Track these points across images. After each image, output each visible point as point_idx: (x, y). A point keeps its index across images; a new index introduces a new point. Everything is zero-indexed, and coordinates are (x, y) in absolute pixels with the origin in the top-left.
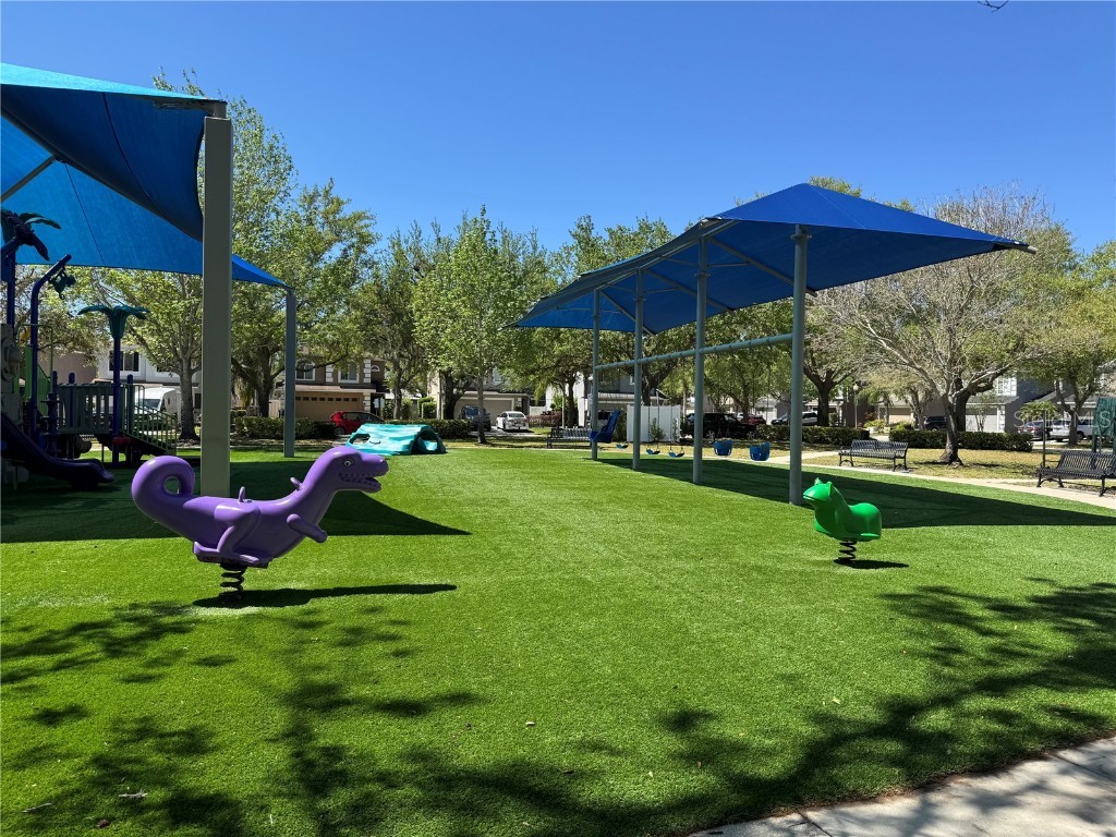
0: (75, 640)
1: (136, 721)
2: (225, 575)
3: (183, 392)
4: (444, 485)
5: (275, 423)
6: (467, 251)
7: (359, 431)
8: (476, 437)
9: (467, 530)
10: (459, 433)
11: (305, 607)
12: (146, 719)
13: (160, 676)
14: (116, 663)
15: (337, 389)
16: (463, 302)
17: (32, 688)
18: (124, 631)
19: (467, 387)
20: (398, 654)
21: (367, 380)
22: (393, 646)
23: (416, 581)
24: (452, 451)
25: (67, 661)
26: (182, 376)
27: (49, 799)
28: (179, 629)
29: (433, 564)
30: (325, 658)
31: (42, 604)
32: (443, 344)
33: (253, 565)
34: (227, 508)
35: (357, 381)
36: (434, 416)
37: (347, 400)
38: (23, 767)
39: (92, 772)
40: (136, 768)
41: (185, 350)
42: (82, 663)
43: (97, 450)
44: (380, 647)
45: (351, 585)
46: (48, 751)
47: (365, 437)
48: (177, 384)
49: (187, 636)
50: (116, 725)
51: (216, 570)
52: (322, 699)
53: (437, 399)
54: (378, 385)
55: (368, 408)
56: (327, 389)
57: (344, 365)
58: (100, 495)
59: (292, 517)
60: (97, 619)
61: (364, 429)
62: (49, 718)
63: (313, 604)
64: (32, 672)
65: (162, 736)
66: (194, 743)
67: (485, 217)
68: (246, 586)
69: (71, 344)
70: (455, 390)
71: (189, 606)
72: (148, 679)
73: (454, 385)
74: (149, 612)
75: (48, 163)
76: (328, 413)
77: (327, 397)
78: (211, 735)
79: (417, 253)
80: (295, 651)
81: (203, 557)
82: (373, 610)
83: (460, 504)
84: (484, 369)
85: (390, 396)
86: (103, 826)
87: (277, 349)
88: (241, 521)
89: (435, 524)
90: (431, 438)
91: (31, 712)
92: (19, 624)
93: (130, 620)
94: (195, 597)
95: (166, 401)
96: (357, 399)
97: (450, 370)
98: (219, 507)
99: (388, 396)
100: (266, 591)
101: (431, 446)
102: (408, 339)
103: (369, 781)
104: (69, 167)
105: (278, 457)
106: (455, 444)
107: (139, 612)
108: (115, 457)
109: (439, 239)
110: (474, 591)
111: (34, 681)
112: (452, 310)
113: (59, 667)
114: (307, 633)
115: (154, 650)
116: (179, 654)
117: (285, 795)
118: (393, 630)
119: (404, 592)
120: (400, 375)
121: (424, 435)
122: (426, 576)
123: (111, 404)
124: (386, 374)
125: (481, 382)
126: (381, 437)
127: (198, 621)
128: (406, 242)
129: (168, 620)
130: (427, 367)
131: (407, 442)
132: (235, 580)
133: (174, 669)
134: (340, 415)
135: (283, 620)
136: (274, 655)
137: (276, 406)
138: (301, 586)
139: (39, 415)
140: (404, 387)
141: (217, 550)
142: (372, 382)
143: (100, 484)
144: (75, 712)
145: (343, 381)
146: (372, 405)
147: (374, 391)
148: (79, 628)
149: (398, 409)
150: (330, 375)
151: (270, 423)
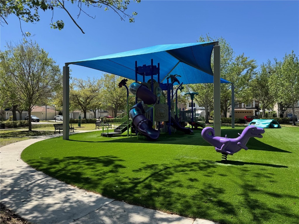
0: (193, 165)
1: (208, 184)
2: (223, 156)
3: (206, 112)
4: (281, 138)
5: (229, 119)
6: (287, 65)
7: (252, 121)
8: (292, 123)
9: (290, 151)
10: (286, 122)
11: (243, 166)
12: (210, 184)
13: (211, 176)
14: (202, 172)
15: (245, 109)
16: (286, 81)
17: (187, 174)
18: (202, 165)
19: (288, 107)
20: (271, 181)
21: (254, 106)
22: (269, 179)
23: (274, 164)
24: (283, 127)
25: (192, 169)
26: (205, 108)
27: (194, 195)
28: (213, 167)
29: (280, 160)
30: (250, 179)
31: (185, 157)
32: (279, 94)
33: (229, 154)
34: (223, 139)
35: (251, 107)
36: (276, 116)
37: (248, 112)
38: (188, 188)
39: (201, 192)
40: (210, 193)
41: (206, 101)
42: (195, 170)
43: (188, 125)
44: (265, 179)
45: (255, 162)
46: (192, 186)
47: (254, 123)
48: (204, 110)
49: (216, 168)
50: (204, 184)
51: (220, 154)
52: (250, 188)
53: (277, 111)
54: (257, 108)
55: (254, 115)
56: (242, 109)
57: (247, 103)
58: (191, 136)
59: (239, 143)
60: (196, 162)
61: (254, 121)
62: (191, 180)
63: (245, 165)
64: (186, 171)
65: (214, 188)
66: (221, 191)
67: (294, 53)
68: (228, 159)
69: (181, 102)
70: (283, 109)
71: (215, 162)
72: (209, 176)
73: (283, 107)
74: (206, 162)
75: (179, 63)
76: (243, 116)
77: (242, 112)
78: (225, 190)
79: (269, 68)
80: (242, 176)
81: (218, 151)
82: (263, 169)
83: (287, 144)
84: (294, 101)
85: (261, 111)
86: (205, 203)
87: (228, 100)
88: (226, 143)
89: (279, 149)
90: (276, 123)
91: (188, 178)
92: (181, 161)
93: (202, 163)
94: (216, 160)
95: (201, 114)
96: (251, 112)
97: (282, 102)
98: (221, 139)
99: (260, 111)
100: (232, 161)
101: (276, 126)
102: (267, 93)
103: (266, 209)
104: (183, 63)
105: (230, 128)
106: (284, 125)
107: (204, 162)
108: (192, 127)
109: (277, 63)
110: (294, 169)
111: (187, 172)
112: (282, 84)
113: (191, 170)
114: (244, 172)
115: (209, 170)
116: (214, 172)
117: (244, 207)
118: (269, 175)
119: (271, 166)
120: (264, 105)
121: (273, 123)
122: (278, 163)
123: (191, 115)
124: (260, 104)
125: (293, 105)
126: (259, 123)
127: (217, 166)
128: (266, 65)
129: (210, 164)
130: (273, 101)
131: (268, 125)
132: (225, 157)
133: (214, 175)
134: (246, 117)
135: (238, 168)
136: (237, 176)
137: (228, 114)
138: (241, 161)
139: (178, 118)
140: (266, 108)
141: (221, 150)
142: (255, 107)
143: (191, 133)
144: (196, 180)
145: (247, 107)
146: (256, 114)
147: (256, 110)
148: (193, 163)
149: (264, 115)
150: (243, 105)
151: (227, 119)
